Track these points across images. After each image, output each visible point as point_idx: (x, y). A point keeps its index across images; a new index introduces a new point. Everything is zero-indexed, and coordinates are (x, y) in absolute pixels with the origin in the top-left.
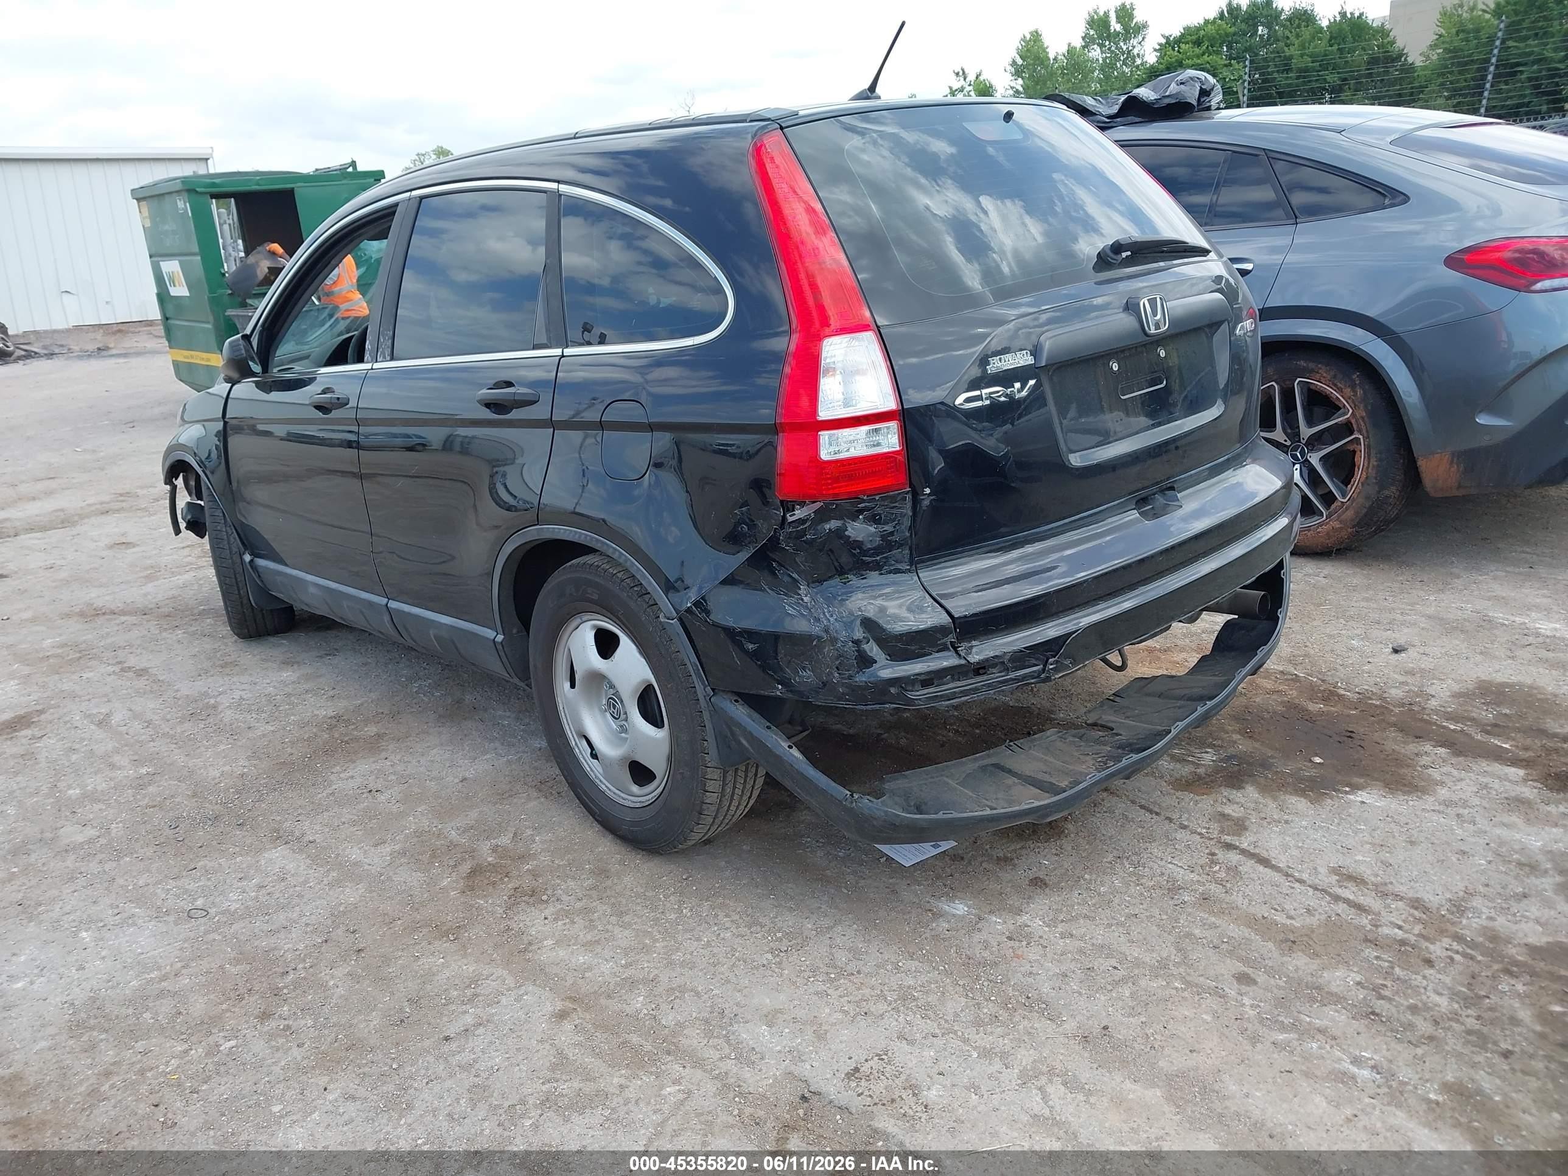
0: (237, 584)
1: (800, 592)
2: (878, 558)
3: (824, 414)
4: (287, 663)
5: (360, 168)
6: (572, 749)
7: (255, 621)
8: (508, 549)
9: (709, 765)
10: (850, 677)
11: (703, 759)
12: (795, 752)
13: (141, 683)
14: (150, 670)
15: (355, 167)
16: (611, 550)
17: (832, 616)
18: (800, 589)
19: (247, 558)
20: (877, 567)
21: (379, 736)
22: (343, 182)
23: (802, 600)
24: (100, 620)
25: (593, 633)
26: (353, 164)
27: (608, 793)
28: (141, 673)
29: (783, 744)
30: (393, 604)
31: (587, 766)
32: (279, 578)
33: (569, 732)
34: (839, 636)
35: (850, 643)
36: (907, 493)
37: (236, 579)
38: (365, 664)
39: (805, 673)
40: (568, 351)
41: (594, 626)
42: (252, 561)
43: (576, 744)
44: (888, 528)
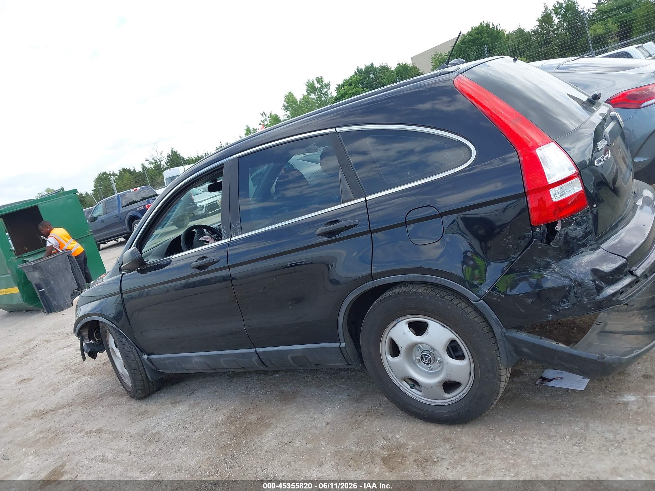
0: (140, 371)
1: (552, 267)
2: (584, 241)
3: (550, 181)
4: (175, 403)
5: (66, 190)
6: (398, 388)
7: (149, 388)
8: (351, 297)
9: (502, 368)
10: (594, 299)
11: (499, 366)
12: (561, 345)
13: (104, 436)
14: (103, 429)
15: (63, 190)
16: (429, 279)
17: (576, 273)
18: (552, 266)
19: (145, 357)
20: (584, 245)
21: (260, 419)
22: (60, 197)
23: (554, 270)
24: (49, 416)
25: (407, 325)
26: (62, 189)
27: (427, 403)
28: (99, 431)
29: (554, 343)
30: (259, 350)
31: (409, 394)
32: (167, 362)
33: (394, 380)
34: (584, 281)
35: (591, 282)
36: (589, 208)
37: (139, 369)
38: (216, 391)
39: (564, 305)
40: (368, 198)
41: (407, 322)
42: (148, 358)
43: (400, 385)
44: (584, 226)
